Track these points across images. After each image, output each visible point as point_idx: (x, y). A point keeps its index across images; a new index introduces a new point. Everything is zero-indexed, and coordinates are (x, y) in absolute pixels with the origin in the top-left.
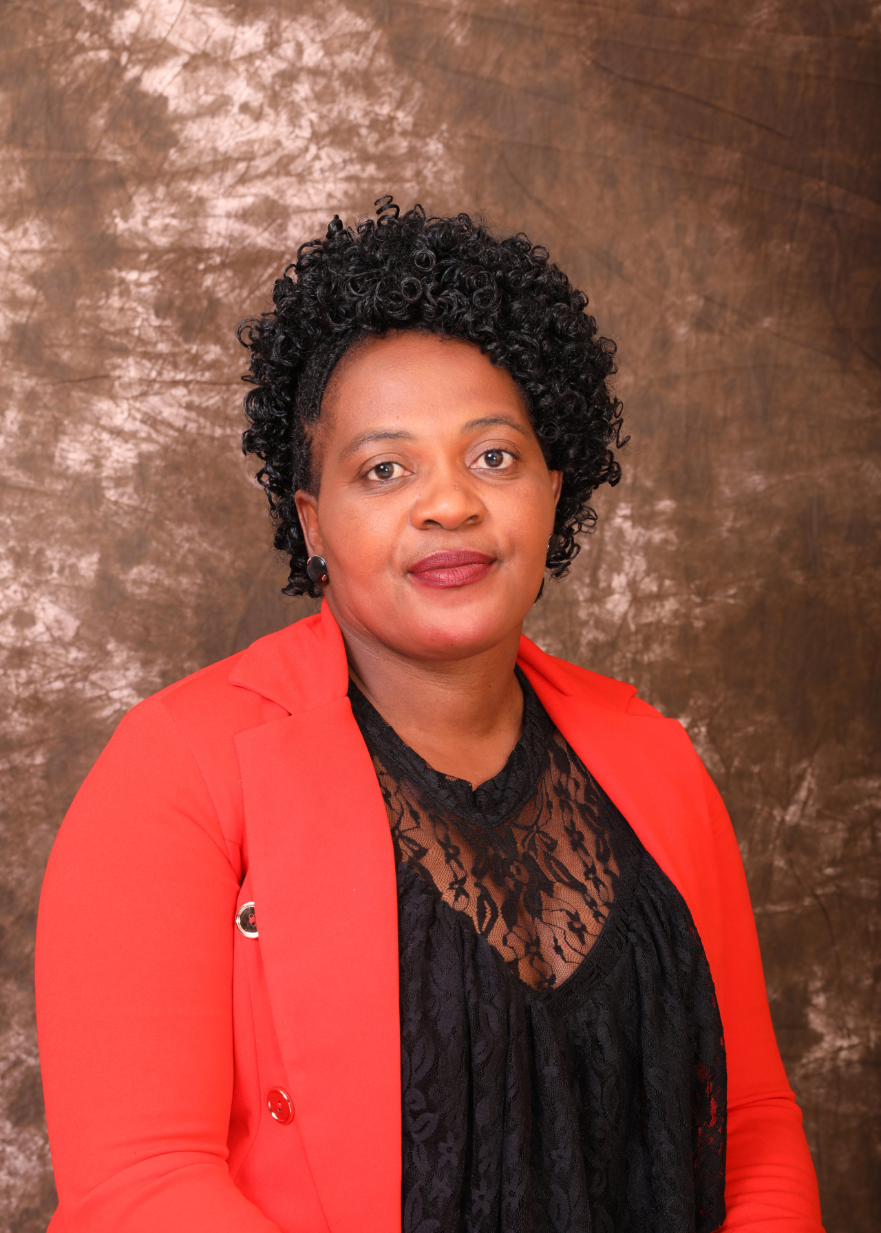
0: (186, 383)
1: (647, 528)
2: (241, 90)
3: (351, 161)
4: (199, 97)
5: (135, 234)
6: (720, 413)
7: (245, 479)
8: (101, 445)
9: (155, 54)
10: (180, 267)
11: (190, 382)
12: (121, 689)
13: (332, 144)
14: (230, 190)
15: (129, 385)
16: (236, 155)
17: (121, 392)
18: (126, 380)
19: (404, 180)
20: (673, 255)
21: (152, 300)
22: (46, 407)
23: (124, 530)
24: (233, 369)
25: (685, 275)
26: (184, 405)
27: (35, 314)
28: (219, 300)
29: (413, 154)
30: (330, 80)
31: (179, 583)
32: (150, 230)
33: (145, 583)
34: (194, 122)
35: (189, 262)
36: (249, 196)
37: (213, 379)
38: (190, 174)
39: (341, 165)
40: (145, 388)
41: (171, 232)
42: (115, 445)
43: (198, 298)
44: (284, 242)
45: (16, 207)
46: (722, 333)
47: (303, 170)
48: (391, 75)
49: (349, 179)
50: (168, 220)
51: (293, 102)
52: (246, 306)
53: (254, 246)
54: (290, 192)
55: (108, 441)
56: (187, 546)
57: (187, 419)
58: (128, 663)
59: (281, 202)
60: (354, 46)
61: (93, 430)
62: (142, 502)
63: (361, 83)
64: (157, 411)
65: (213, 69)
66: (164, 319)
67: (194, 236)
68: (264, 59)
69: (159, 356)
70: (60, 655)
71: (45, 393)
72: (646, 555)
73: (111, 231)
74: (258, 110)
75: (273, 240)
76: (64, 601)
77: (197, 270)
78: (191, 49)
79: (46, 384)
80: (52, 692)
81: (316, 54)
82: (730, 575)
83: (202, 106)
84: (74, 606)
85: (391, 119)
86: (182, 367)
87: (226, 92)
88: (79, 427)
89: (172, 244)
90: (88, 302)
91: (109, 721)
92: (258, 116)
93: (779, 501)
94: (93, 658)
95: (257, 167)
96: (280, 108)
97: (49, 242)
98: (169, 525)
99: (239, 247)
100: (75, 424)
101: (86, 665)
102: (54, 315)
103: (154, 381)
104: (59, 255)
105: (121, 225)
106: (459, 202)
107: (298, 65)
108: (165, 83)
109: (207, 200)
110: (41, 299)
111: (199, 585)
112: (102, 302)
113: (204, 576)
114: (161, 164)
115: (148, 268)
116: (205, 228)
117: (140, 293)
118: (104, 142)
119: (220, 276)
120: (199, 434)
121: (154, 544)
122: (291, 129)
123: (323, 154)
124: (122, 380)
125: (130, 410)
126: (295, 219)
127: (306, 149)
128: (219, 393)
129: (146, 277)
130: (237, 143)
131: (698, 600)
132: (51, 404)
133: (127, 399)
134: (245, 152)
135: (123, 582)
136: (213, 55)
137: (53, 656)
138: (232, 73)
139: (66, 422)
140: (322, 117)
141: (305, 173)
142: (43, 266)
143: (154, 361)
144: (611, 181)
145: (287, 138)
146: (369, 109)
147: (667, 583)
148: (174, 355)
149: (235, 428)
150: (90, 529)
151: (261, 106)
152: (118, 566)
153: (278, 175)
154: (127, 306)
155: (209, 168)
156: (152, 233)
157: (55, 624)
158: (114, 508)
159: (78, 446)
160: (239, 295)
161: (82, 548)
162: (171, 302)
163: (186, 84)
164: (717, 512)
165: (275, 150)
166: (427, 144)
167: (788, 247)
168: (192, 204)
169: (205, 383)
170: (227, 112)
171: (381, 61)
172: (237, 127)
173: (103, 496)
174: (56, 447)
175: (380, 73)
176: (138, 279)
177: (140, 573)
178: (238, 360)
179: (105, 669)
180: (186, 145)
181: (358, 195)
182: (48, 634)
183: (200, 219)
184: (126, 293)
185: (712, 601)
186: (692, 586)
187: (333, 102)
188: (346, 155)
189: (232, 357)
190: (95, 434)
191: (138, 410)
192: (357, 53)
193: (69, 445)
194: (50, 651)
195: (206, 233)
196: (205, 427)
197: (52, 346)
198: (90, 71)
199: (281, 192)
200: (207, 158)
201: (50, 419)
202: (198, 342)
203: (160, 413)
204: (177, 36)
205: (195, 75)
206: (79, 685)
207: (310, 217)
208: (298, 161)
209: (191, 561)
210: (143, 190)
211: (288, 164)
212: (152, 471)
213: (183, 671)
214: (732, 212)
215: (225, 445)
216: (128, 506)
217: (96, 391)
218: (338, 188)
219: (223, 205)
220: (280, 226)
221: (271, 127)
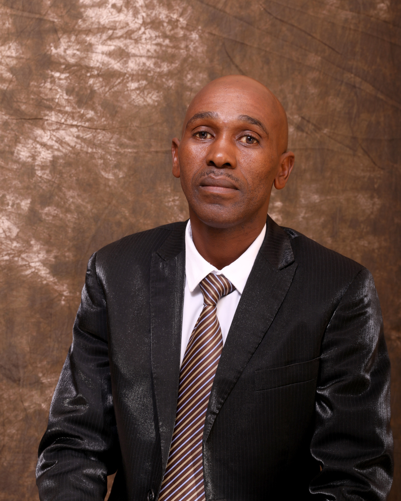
0: (77, 126)
3: (159, 37)
5: (59, 56)
6: (303, 167)
7: (100, 173)
8: (36, 150)
10: (79, 74)
11: (79, 126)
12: (36, 262)
13: (151, 28)
14: (104, 42)
15: (51, 124)
16: (108, 27)
17: (47, 127)
18: (50, 122)
19: (179, 48)
20: (290, 97)
21: (65, 87)
22: (12, 130)
23: (43, 190)
24: (99, 122)
25: (294, 106)
26: (75, 136)
27: (11, 86)
28: (95, 90)
29: (185, 38)
31: (66, 216)
32: (67, 55)
33: (51, 215)
34: (90, 9)
35: (83, 72)
36: (112, 46)
37: (90, 126)
38: (87, 32)
39: (154, 38)
40: (58, 126)
41: (76, 57)
42: (43, 151)
43: (86, 89)
44: (126, 69)
45: (6, 36)
46: (307, 133)
47: (138, 38)
48: (179, 2)
49: (157, 44)
50: (75, 52)
51: (135, 7)
52: (107, 95)
53: (113, 68)
54: (131, 47)
55: (39, 149)
56: (71, 200)
57: (76, 143)
58: (40, 250)
59: (126, 50)
61: (33, 143)
62: (53, 178)
63: (166, 3)
64: (63, 138)
66: (70, 96)
67: (86, 60)
69: (66, 112)
70: (8, 244)
71: (12, 123)
73: (49, 53)
74: (120, 8)
75: (122, 67)
76: (13, 220)
77: (86, 76)
79: (13, 119)
80: (3, 261)
83: (94, 2)
84: (17, 222)
85: (177, 21)
86: (76, 119)
88: (27, 140)
89: (76, 62)
90: (36, 84)
92: (119, 11)
93: (324, 207)
94: (24, 247)
95: (117, 34)
96: (129, 9)
97: (20, 54)
98: (63, 188)
99: (106, 68)
100: (25, 139)
101: (20, 250)
102: (19, 88)
103: (63, 124)
104: (24, 60)
105: (54, 51)
106: (203, 62)
109: (94, 45)
110: (14, 79)
111: (75, 218)
112: (42, 85)
113: (78, 214)
114: (74, 26)
115: (64, 72)
116: (92, 57)
117: (60, 83)
118: (49, 12)
119: (96, 80)
120: (81, 150)
122: (133, 19)
123: (147, 32)
124: (48, 121)
125: (51, 135)
126: (132, 59)
127: (140, 29)
128: (91, 133)
129: (63, 76)
130: (109, 21)
132: (15, 128)
133: (50, 130)
134: (112, 26)
135: (41, 213)
137: (5, 244)
139: (21, 138)
140: (148, 15)
141: (138, 39)
142: (16, 64)
143: (63, 114)
144: (267, 62)
145: (132, 22)
146: (169, 15)
148: (73, 113)
149: (97, 149)
150: (28, 188)
151: (121, 6)
152: (39, 206)
153: (126, 38)
154: (53, 88)
155: (96, 31)
156: (68, 56)
157: (7, 230)
158: (40, 179)
159: (25, 149)
160: (104, 90)
161: (24, 196)
162: (73, 89)
164: (298, 209)
165: (125, 27)
166: (191, 34)
167: (336, 100)
168: (87, 46)
169: (86, 127)
170: (106, 7)
172: (110, 14)
173: (35, 173)
174: (15, 148)
176: (59, 76)
177: (49, 210)
178: (101, 119)
179: (29, 253)
180: (86, 19)
181: (160, 52)
182: (4, 234)
183: (89, 53)
184: (53, 82)
187: (153, 9)
188: (157, 34)
189: (99, 117)
190: (34, 144)
191: (55, 136)
193: (21, 148)
194: (4, 242)
195: (92, 60)
196: (84, 147)
197: (17, 102)
199: (127, 46)
200: (95, 26)
201: (13, 135)
202: (84, 108)
203: (65, 138)
206: (16, 259)
207: (139, 59)
208: (136, 33)
209: (73, 207)
210: (65, 36)
211: (131, 34)
212: (59, 164)
213: (65, 257)
214: (316, 82)
215: (92, 156)
216: (46, 179)
217: (36, 125)
218: (152, 48)
219: (101, 48)
220: (125, 61)
221: (125, 17)
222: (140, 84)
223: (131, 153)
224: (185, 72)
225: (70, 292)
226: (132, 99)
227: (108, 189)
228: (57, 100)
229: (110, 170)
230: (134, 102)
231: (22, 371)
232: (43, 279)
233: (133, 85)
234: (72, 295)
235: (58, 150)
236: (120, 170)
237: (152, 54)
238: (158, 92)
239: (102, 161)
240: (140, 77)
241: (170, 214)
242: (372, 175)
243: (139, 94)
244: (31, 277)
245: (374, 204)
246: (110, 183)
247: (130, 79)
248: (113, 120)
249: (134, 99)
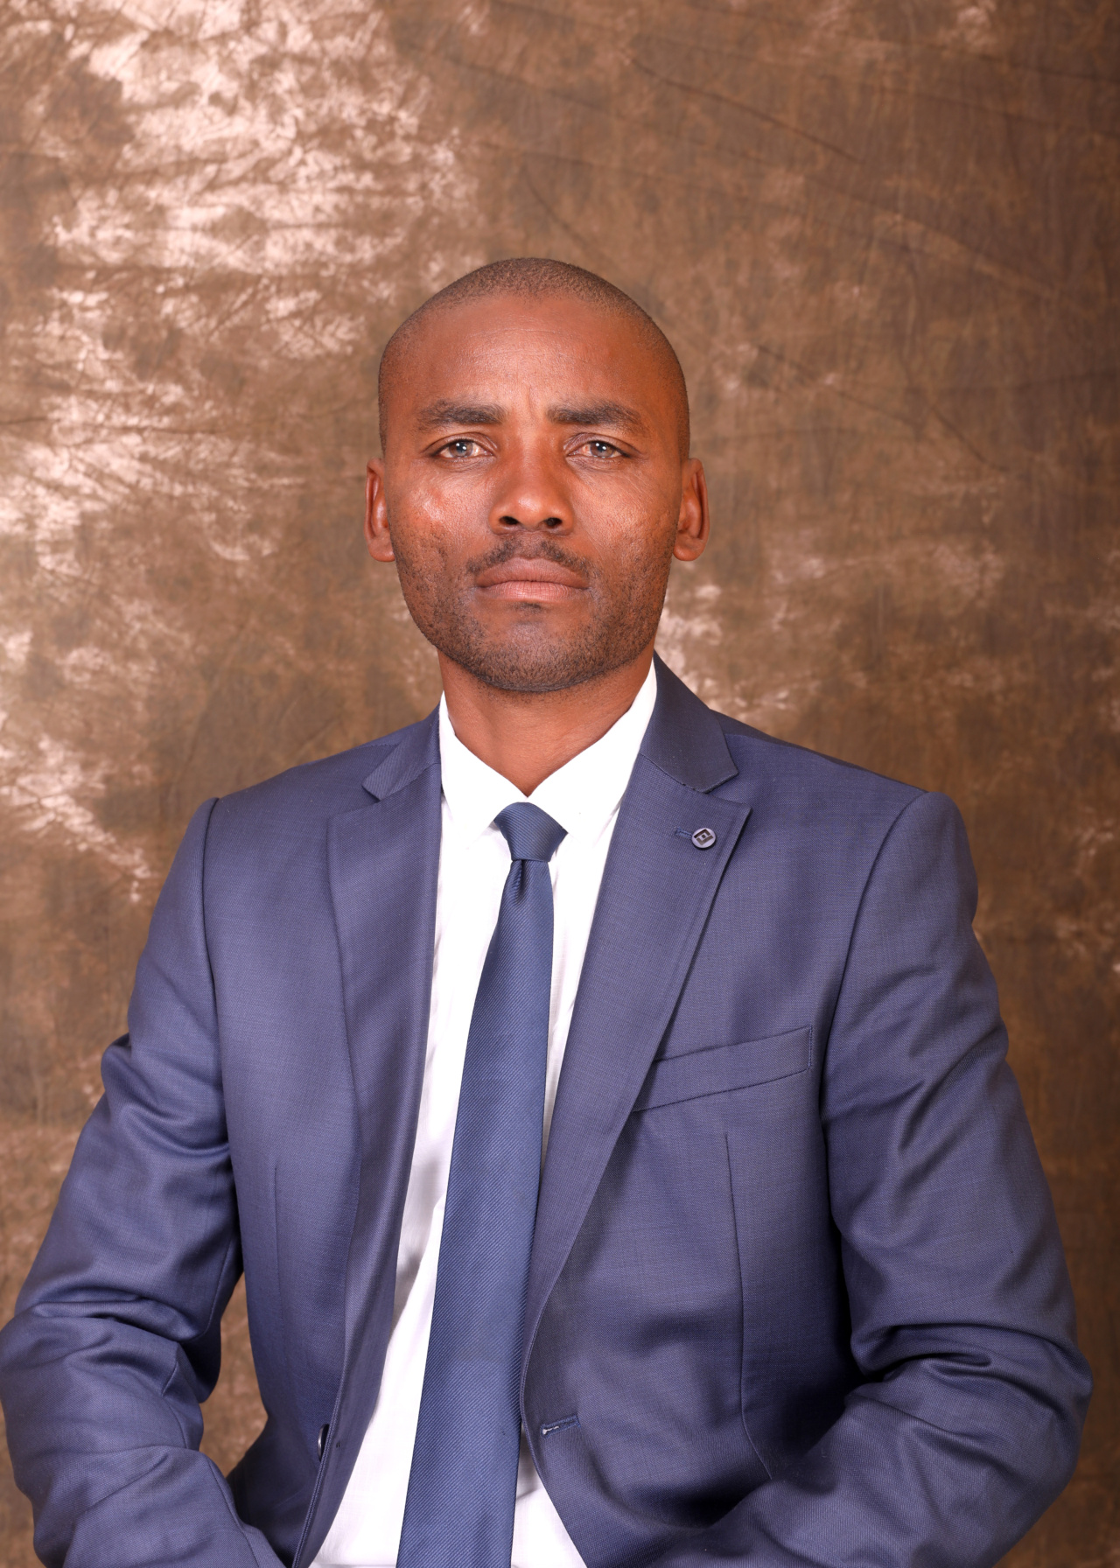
0: (139, 430)
1: (687, 617)
2: (210, 77)
3: (343, 168)
4: (160, 83)
5: (80, 248)
6: (774, 484)
7: (209, 547)
8: (35, 501)
9: (107, 29)
10: (134, 289)
11: (145, 429)
12: (56, 796)
13: (321, 147)
14: (197, 197)
15: (70, 430)
16: (204, 156)
17: (60, 438)
18: (66, 423)
19: (404, 194)
20: (722, 295)
21: (100, 328)
23: (62, 605)
24: (197, 414)
25: (736, 320)
26: (137, 455)
28: (181, 330)
29: (417, 163)
30: (319, 68)
31: (128, 670)
32: (99, 243)
33: (87, 670)
34: (153, 113)
35: (146, 283)
36: (218, 207)
37: (173, 425)
39: (331, 173)
40: (89, 434)
41: (124, 246)
42: (52, 502)
43: (156, 328)
44: (261, 263)
46: (778, 389)
47: (286, 177)
48: (392, 67)
49: (341, 190)
50: (120, 232)
51: (274, 95)
52: (214, 338)
53: (225, 266)
54: (269, 203)
55: (44, 497)
56: (138, 626)
57: (141, 473)
58: (64, 765)
59: (258, 215)
60: (348, 29)
61: (26, 483)
62: (85, 571)
63: (356, 75)
64: (104, 463)
65: (177, 50)
66: (114, 350)
67: (152, 252)
68: (239, 41)
69: (107, 396)
72: (685, 650)
73: (50, 242)
74: (232, 103)
75: (248, 260)
77: (154, 294)
78: (152, 25)
81: (303, 37)
82: (781, 675)
83: (163, 95)
85: (392, 120)
86: (135, 409)
87: (193, 78)
88: (9, 479)
89: (126, 261)
90: (21, 327)
91: (41, 835)
92: (232, 109)
93: (839, 590)
94: (22, 758)
95: (229, 172)
96: (258, 101)
98: (114, 597)
99: (206, 267)
100: (4, 476)
101: (13, 766)
103: (101, 426)
105: (63, 236)
106: (472, 223)
107: (281, 49)
108: (119, 64)
109: (169, 208)
111: (152, 673)
112: (38, 328)
113: (159, 662)
114: (113, 163)
115: (96, 288)
116: (166, 242)
117: (85, 318)
118: (43, 133)
119: (182, 302)
120: (156, 492)
121: (98, 623)
122: (271, 126)
123: (310, 158)
124: (62, 424)
125: (71, 460)
126: (275, 236)
127: (290, 152)
128: (179, 443)
129: (92, 300)
130: (205, 142)
131: (742, 703)
133: (68, 447)
134: (216, 153)
135: (60, 668)
136: (178, 34)
138: (200, 56)
140: (309, 114)
141: (288, 181)
143: (101, 402)
144: (651, 204)
145: (267, 138)
146: (366, 106)
147: (709, 683)
148: (126, 395)
149: (198, 486)
150: (21, 603)
151: (236, 98)
152: (54, 648)
153: (254, 182)
154: (69, 334)
155: (172, 171)
156: (101, 246)
158: (50, 578)
159: (7, 501)
160: (206, 325)
161: (13, 627)
163: (144, 66)
164: (767, 601)
165: (251, 151)
166: (434, 152)
167: (856, 290)
168: (150, 213)
169: (163, 430)
170: (194, 103)
171: (381, 49)
172: (206, 122)
173: (37, 563)
175: (380, 64)
176: (83, 302)
177: (81, 657)
178: (204, 403)
179: (36, 772)
180: (144, 141)
181: (351, 210)
183: (160, 233)
184: (67, 318)
185: (759, 706)
186: (737, 688)
187: (323, 96)
188: (338, 161)
189: (196, 400)
190: (29, 488)
191: (81, 460)
192: (352, 37)
195: (166, 248)
196: (162, 484)
198: (27, 45)
199: (258, 203)
200: (170, 158)
202: (155, 380)
203: (108, 465)
204: (134, 8)
205: (156, 56)
207: (293, 235)
208: (279, 167)
209: (143, 645)
210: (90, 193)
211: (267, 169)
212: (98, 535)
213: (131, 776)
214: (792, 247)
215: (185, 506)
216: (67, 576)
217: (30, 436)
218: (327, 201)
219: (187, 216)
220: (257, 243)
221: (247, 124)
222: (300, 302)
223: (289, 487)
224: (424, 257)
225: (152, 869)
226: (282, 343)
227: (233, 589)
228: (80, 366)
229: (235, 539)
230: (290, 350)
231: (38, 1083)
232: (78, 839)
233: (283, 306)
234: (156, 875)
235: (93, 496)
236: (263, 534)
237: (329, 216)
238: (352, 319)
239: (213, 516)
240: (299, 283)
241: (407, 641)
242: (974, 490)
243: (300, 329)
244: (48, 836)
245: (984, 569)
246: (240, 573)
247: (273, 289)
248: (234, 404)
249: (287, 344)
